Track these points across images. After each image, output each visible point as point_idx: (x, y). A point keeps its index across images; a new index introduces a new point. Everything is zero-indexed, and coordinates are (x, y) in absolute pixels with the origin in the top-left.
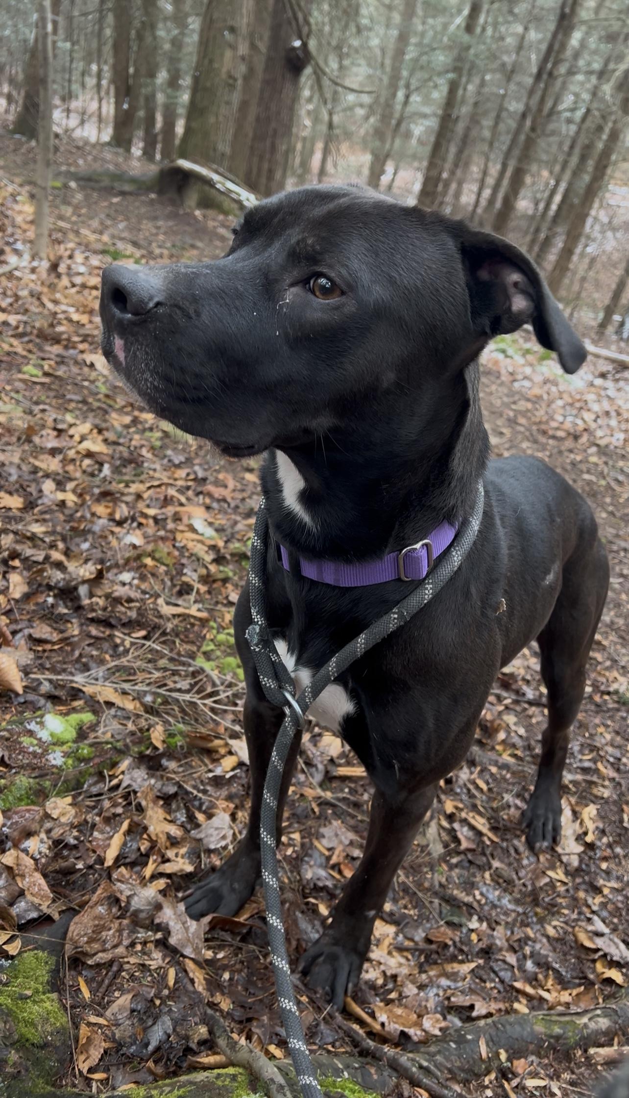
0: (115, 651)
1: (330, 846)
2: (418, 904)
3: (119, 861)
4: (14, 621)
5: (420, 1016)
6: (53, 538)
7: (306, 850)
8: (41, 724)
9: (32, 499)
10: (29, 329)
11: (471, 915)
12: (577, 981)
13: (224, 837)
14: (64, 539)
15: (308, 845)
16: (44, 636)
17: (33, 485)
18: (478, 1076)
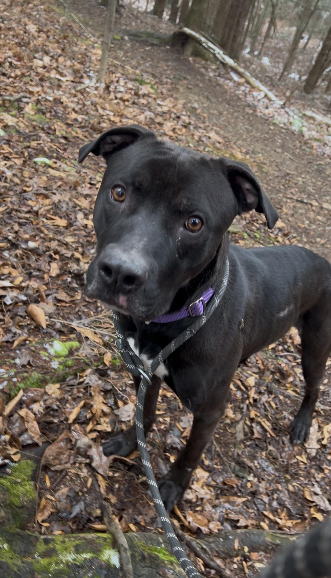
0: (96, 310)
1: (184, 426)
2: (223, 464)
3: (76, 421)
4: (49, 289)
5: (209, 521)
6: (77, 245)
7: (171, 427)
8: (51, 345)
9: (71, 222)
10: (87, 124)
11: (250, 473)
12: (298, 516)
13: (129, 416)
14: (83, 246)
15: (173, 425)
16: (62, 299)
17: (73, 214)
18: (231, 557)
